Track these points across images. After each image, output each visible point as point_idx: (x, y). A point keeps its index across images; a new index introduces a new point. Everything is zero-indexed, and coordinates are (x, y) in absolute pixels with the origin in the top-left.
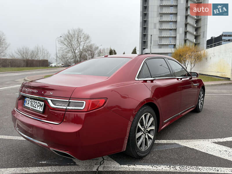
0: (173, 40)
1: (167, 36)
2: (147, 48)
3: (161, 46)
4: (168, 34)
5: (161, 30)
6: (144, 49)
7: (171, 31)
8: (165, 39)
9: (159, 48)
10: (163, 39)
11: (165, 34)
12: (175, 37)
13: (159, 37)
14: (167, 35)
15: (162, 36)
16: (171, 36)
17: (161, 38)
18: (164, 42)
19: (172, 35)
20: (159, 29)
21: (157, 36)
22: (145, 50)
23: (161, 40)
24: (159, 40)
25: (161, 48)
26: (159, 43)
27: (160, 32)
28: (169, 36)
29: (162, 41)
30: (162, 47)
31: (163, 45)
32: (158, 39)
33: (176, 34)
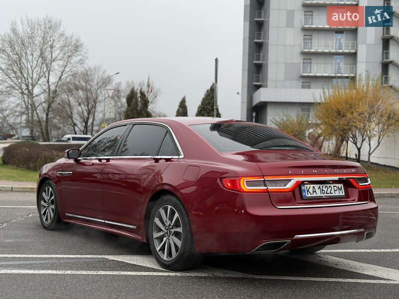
0: (345, 64)
1: (327, 51)
2: (266, 86)
3: (308, 81)
4: (332, 46)
5: (309, 32)
6: (258, 87)
7: (339, 36)
8: (321, 60)
9: (303, 87)
10: (314, 60)
11: (320, 44)
12: (354, 55)
13: (303, 53)
14: (326, 46)
15: (312, 50)
16: (341, 51)
17: (308, 56)
18: (319, 69)
19: (343, 47)
20: (304, 29)
21: (297, 50)
22: (259, 90)
23: (310, 63)
24: (304, 63)
25: (309, 87)
26: (303, 73)
27: (304, 39)
28: (333, 51)
29: (312, 65)
30: (313, 85)
31: (316, 78)
32: (298, 60)
33: (355, 46)
